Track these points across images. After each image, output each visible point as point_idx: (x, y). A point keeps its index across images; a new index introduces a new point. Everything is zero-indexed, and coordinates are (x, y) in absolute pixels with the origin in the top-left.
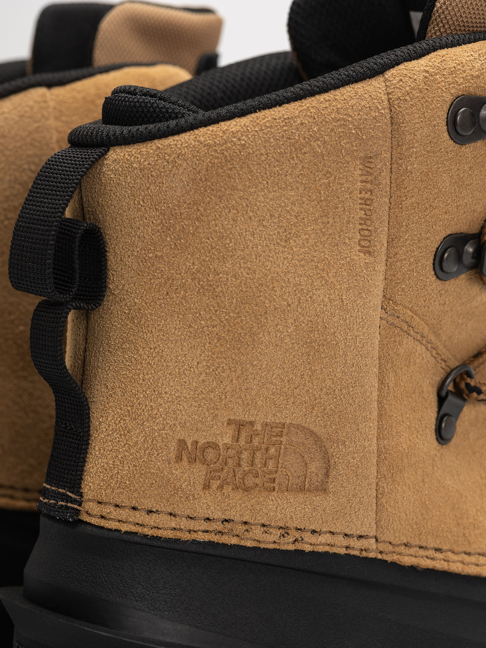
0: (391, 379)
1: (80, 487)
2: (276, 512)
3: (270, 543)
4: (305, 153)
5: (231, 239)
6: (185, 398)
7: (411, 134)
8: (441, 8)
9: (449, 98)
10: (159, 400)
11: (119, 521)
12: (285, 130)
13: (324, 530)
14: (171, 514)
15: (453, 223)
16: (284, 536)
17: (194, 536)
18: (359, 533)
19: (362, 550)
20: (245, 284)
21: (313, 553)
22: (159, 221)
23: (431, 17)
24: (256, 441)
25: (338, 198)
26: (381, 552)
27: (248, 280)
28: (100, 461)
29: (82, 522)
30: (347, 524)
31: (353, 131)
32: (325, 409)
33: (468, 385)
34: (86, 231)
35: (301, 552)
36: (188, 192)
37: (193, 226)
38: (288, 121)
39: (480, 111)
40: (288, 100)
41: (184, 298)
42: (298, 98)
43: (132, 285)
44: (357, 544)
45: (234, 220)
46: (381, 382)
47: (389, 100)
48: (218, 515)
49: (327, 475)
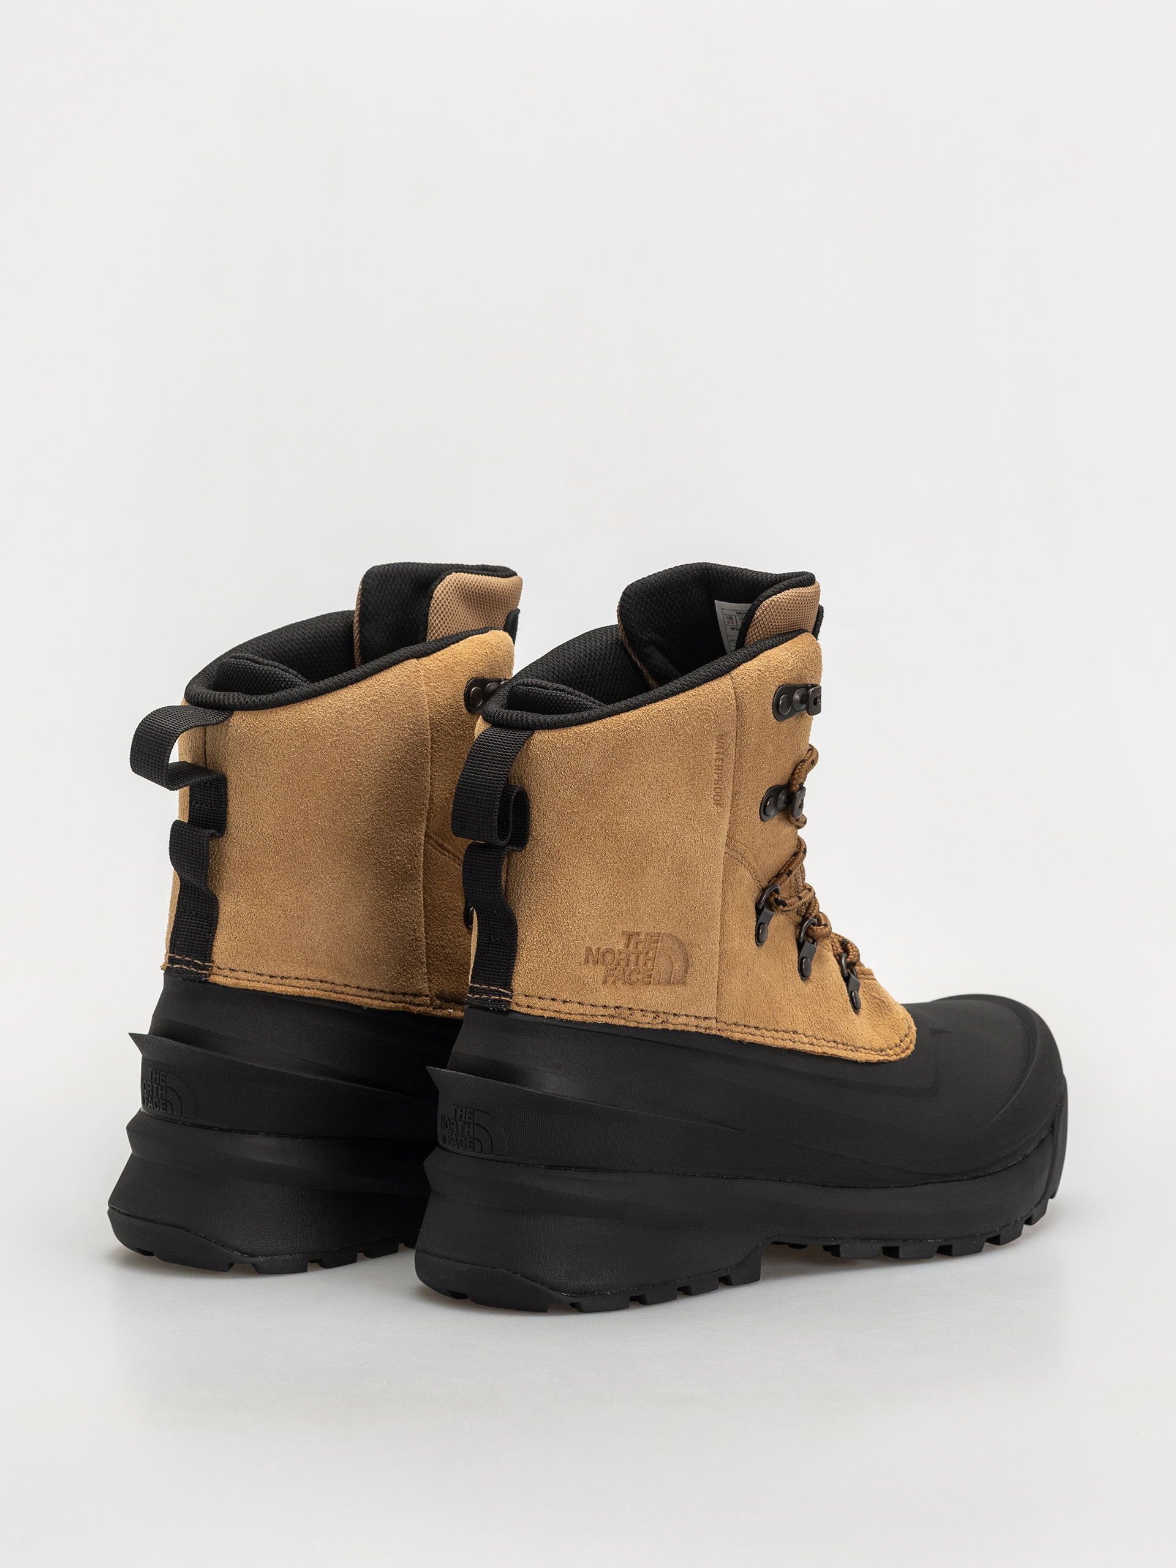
0: (729, 899)
1: (511, 985)
2: (651, 1000)
3: (646, 1023)
4: (680, 735)
5: (629, 799)
6: (593, 916)
7: (750, 717)
8: (760, 616)
9: (774, 689)
10: (574, 918)
11: (542, 1009)
12: (667, 719)
13: (682, 1013)
14: (579, 1003)
15: (773, 779)
16: (655, 1018)
17: (595, 1019)
18: (705, 1015)
19: (706, 1028)
20: (638, 831)
21: (674, 1031)
22: (576, 786)
23: (751, 622)
24: (640, 947)
25: (702, 766)
26: (719, 1030)
27: (640, 829)
28: (527, 964)
29: (512, 1011)
30: (697, 1008)
31: (713, 718)
32: (688, 922)
33: (776, 900)
34: (518, 793)
35: (666, 1030)
36: (599, 766)
37: (602, 790)
38: (668, 712)
39: (793, 696)
40: (667, 696)
41: (594, 842)
42: (674, 694)
43: (552, 833)
44: (704, 1024)
45: (631, 785)
46: (724, 900)
47: (735, 693)
48: (612, 1003)
49: (686, 971)
